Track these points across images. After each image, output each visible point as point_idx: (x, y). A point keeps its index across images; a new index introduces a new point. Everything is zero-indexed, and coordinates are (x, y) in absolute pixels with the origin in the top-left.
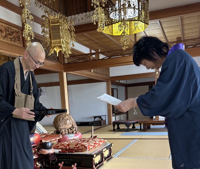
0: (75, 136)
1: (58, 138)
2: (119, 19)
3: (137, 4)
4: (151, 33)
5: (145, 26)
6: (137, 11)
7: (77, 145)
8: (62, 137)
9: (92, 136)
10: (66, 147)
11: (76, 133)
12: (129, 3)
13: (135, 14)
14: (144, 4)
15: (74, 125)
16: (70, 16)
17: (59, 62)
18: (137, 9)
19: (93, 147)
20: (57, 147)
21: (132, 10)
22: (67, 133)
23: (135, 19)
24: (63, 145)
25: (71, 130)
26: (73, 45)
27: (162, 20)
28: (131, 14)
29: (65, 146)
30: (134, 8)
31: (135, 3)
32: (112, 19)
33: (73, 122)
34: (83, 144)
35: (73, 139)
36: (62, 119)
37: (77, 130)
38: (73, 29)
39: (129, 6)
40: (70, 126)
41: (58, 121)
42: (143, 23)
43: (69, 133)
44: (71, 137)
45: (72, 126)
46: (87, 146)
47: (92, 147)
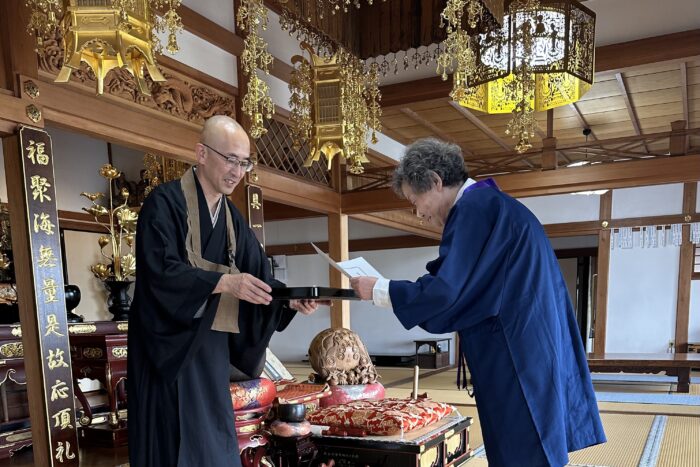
0: (365, 391)
1: (321, 395)
2: (509, 67)
3: (563, 25)
4: (596, 109)
5: (581, 86)
6: (561, 45)
7: (374, 415)
8: (330, 393)
9: (412, 395)
10: (343, 420)
11: (368, 383)
12: (540, 21)
13: (554, 54)
14: (582, 24)
15: (364, 361)
16: (371, 56)
17: (330, 186)
18: (562, 39)
19: (418, 424)
20: (318, 419)
21: (548, 42)
22: (345, 382)
23: (554, 67)
24: (333, 414)
25: (356, 374)
26: (374, 138)
27: (630, 72)
28: (542, 54)
29: (339, 418)
30: (554, 35)
31: (558, 21)
32: (487, 68)
33: (361, 352)
34: (390, 413)
35: (363, 400)
36: (332, 345)
37: (372, 376)
38: (376, 93)
39: (540, 28)
40: (354, 363)
41: (321, 348)
42: (577, 80)
43: (349, 382)
44: (356, 394)
45: (360, 364)
46: (401, 419)
47: (416, 423)
